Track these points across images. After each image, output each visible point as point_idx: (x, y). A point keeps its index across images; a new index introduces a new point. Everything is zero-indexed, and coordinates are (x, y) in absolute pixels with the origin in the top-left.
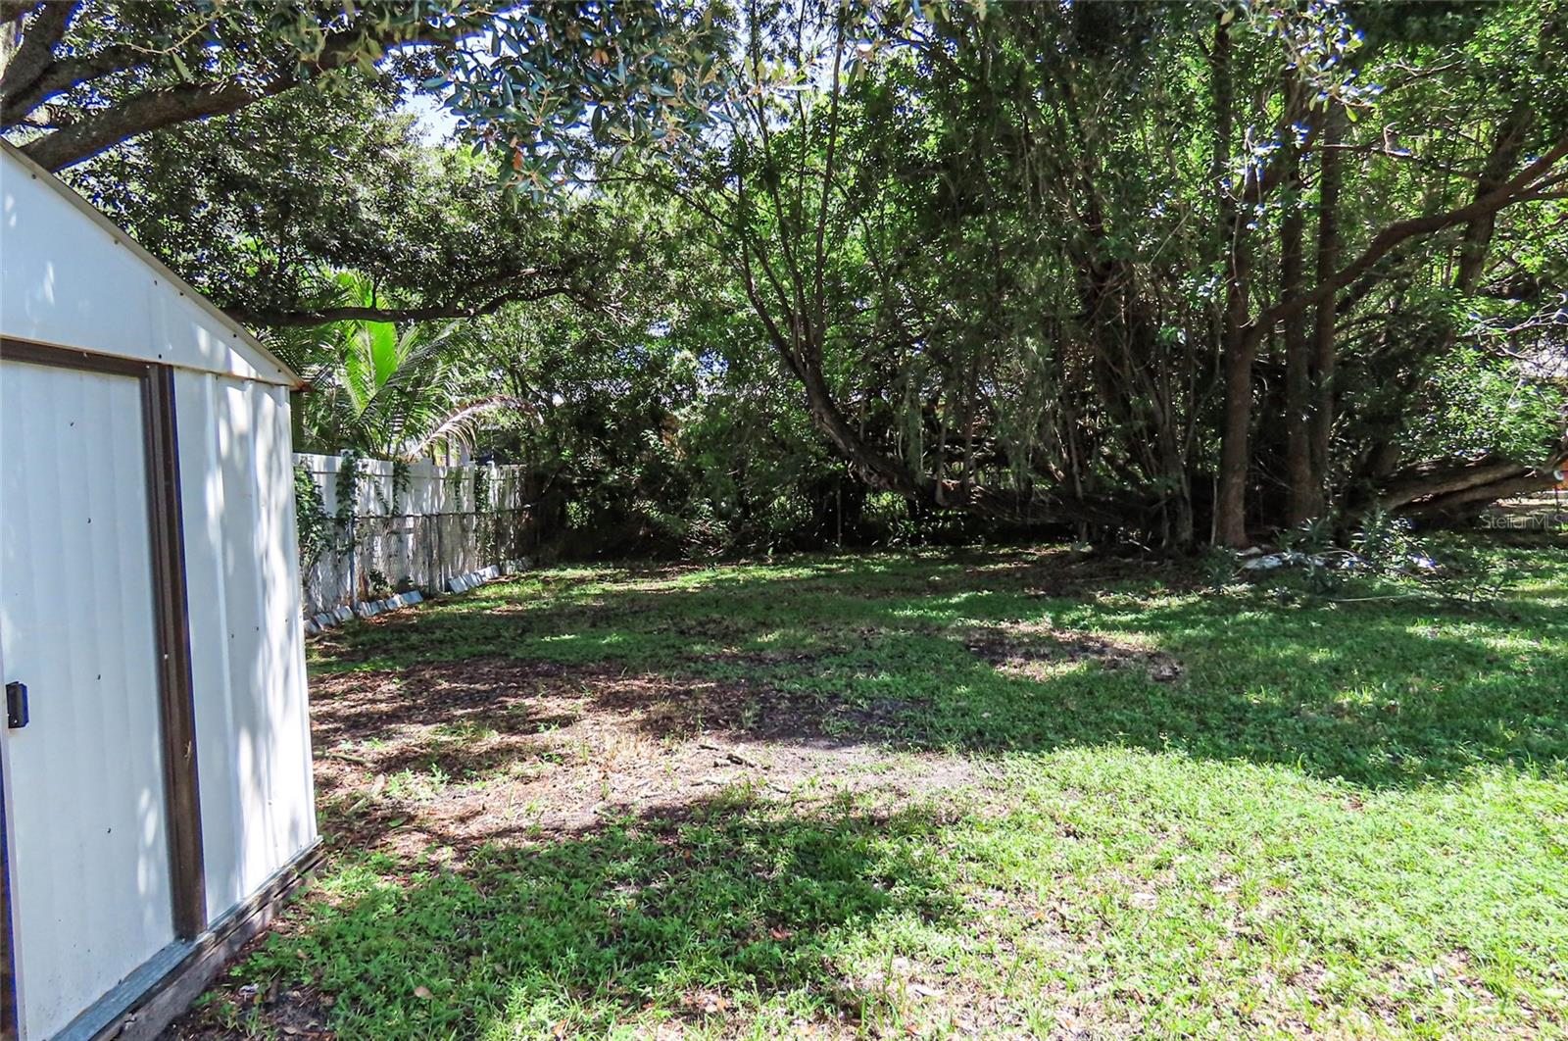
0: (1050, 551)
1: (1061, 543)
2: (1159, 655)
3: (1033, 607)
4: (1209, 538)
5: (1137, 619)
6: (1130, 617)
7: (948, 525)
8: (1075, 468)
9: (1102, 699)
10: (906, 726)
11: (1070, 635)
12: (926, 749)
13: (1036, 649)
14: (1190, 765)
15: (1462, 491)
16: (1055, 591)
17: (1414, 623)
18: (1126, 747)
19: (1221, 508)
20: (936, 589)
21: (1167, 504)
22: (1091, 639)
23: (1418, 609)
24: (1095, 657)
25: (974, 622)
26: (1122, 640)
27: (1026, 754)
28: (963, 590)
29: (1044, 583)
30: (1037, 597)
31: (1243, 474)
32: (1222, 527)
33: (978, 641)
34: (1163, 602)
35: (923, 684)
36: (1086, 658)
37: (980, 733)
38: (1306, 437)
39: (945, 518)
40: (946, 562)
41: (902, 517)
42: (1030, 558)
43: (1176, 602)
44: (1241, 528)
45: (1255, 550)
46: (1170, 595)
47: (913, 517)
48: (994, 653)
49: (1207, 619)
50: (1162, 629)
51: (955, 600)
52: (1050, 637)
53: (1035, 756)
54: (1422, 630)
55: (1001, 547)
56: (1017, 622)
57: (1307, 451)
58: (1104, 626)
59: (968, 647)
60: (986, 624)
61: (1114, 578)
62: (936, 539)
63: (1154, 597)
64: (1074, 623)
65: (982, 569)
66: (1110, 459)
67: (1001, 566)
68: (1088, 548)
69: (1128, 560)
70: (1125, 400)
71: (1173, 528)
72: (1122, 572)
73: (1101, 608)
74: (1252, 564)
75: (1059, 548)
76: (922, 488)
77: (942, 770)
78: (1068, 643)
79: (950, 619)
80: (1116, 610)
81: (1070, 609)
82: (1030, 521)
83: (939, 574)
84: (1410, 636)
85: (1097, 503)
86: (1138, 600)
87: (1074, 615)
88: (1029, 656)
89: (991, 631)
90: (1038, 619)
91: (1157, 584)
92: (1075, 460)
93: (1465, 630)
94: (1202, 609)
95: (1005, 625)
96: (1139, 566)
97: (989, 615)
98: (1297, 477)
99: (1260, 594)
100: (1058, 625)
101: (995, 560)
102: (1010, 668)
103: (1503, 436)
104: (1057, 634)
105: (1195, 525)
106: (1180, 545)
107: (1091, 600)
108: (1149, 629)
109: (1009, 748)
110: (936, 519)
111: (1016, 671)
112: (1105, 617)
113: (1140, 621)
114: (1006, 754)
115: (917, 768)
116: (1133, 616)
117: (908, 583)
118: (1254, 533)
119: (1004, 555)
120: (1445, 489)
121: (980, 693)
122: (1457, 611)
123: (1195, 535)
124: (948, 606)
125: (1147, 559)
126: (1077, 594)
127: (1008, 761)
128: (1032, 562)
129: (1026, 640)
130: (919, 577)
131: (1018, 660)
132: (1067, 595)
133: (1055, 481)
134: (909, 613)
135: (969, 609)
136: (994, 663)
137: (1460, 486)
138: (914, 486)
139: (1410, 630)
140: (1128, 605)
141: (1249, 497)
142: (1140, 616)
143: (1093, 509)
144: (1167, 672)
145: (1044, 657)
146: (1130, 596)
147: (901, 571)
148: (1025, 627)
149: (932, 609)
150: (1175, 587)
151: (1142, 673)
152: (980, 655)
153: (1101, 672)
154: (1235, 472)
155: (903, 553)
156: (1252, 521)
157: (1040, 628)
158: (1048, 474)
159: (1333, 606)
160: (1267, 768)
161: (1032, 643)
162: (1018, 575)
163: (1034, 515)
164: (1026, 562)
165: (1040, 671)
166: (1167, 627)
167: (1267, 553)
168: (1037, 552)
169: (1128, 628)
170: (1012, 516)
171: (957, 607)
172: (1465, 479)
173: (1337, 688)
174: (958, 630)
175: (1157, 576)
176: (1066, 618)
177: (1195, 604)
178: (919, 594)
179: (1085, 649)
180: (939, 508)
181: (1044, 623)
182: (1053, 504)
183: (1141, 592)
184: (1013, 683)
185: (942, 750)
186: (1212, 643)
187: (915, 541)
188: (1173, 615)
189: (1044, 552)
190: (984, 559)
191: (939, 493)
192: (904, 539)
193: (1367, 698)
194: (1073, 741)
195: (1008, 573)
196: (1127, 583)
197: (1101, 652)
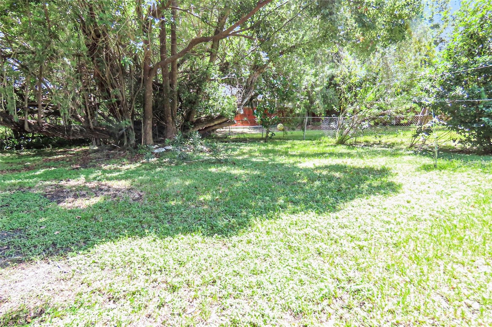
0: (80, 149)
1: (84, 146)
2: (132, 189)
3: (76, 173)
4: (141, 143)
5: (120, 175)
6: (117, 174)
7: (34, 141)
8: (89, 117)
9: (113, 212)
10: (8, 248)
11: (94, 184)
12: (20, 262)
13: (78, 192)
14: (159, 241)
15: (212, 126)
16: (84, 165)
17: (210, 167)
18: (129, 237)
19: (145, 132)
20: (28, 168)
21: (126, 131)
22: (102, 185)
23: (209, 163)
24: (106, 193)
25: (48, 183)
26: (116, 184)
27: (81, 252)
28: (42, 168)
29: (79, 163)
30: (77, 168)
31: (151, 119)
32: (145, 139)
33: (50, 192)
34: (128, 166)
35: (20, 220)
36: (102, 194)
37: (54, 244)
38: (170, 108)
39: (32, 137)
40: (34, 156)
41: (11, 138)
42: (72, 152)
43: (133, 167)
44: (151, 138)
45: (156, 146)
46: (131, 163)
47: (17, 137)
48: (59, 197)
49: (145, 172)
50: (130, 177)
51: (38, 173)
52: (84, 186)
53: (86, 252)
54: (213, 169)
55: (59, 149)
56: (69, 181)
57: (170, 113)
58: (107, 179)
59: (45, 196)
60: (54, 183)
61: (108, 158)
62: (28, 147)
63: (124, 165)
64: (95, 179)
65: (51, 158)
66: (102, 115)
67: (59, 156)
68: (96, 148)
69: (112, 152)
70: (108, 91)
71: (128, 139)
72: (111, 156)
73: (104, 171)
74: (156, 151)
75: (84, 148)
76: (17, 123)
77: (32, 273)
78: (93, 188)
79: (36, 182)
80: (111, 171)
81: (92, 173)
82: (71, 138)
83: (30, 161)
84: (210, 172)
85: (99, 130)
86: (119, 167)
87: (94, 175)
88: (76, 197)
89: (57, 186)
90: (79, 179)
91: (125, 160)
92: (89, 114)
93: (224, 169)
94: (143, 168)
95: (63, 183)
96: (116, 153)
97: (56, 179)
98: (168, 121)
99: (161, 161)
100: (88, 180)
101: (56, 154)
102: (67, 204)
103: (224, 109)
104: (88, 184)
105: (136, 138)
106: (131, 145)
107: (100, 168)
108: (126, 178)
109: (71, 251)
110: (28, 138)
111: (70, 205)
112: (107, 175)
113: (121, 175)
114: (70, 254)
115: (13, 277)
116: (119, 173)
117: (14, 167)
118: (155, 140)
119: (61, 152)
120: (209, 125)
121: (52, 220)
122: (219, 162)
123: (136, 141)
124: (34, 177)
125: (119, 151)
126: (94, 166)
127: (71, 259)
128: (73, 154)
129: (74, 189)
130: (19, 164)
131: (71, 199)
132: (90, 167)
133: (81, 122)
134: (13, 181)
135: (45, 177)
136: (59, 202)
137: (212, 124)
138: (12, 123)
139: (209, 170)
140: (115, 169)
141: (153, 128)
142: (121, 173)
143: (98, 133)
144: (137, 196)
145: (84, 196)
146: (115, 166)
147: (10, 161)
148: (73, 183)
149: (26, 178)
150: (132, 160)
151: (127, 199)
152: (52, 199)
153: (110, 200)
154: (149, 119)
155: (12, 153)
156: (154, 136)
157: (80, 182)
158: (77, 119)
159: (185, 164)
160: (189, 236)
161: (77, 190)
162: (68, 160)
163: (73, 135)
164: (71, 154)
165: (83, 203)
166: (132, 177)
167: (160, 147)
168: (76, 150)
169: (117, 178)
170: (63, 136)
171: (39, 176)
172: (213, 122)
173: (198, 194)
174: (39, 188)
175: (124, 157)
176: (91, 176)
177: (140, 166)
178: (20, 171)
179: (101, 190)
180: (27, 133)
181: (81, 180)
182: (81, 131)
183: (119, 163)
184: (70, 212)
185: (31, 261)
186: (151, 182)
187: (18, 147)
188: (133, 172)
189: (78, 150)
190: (51, 154)
191: (26, 127)
192: (12, 147)
193: (208, 197)
194: (104, 240)
195: (63, 159)
196: (113, 161)
197: (108, 190)
